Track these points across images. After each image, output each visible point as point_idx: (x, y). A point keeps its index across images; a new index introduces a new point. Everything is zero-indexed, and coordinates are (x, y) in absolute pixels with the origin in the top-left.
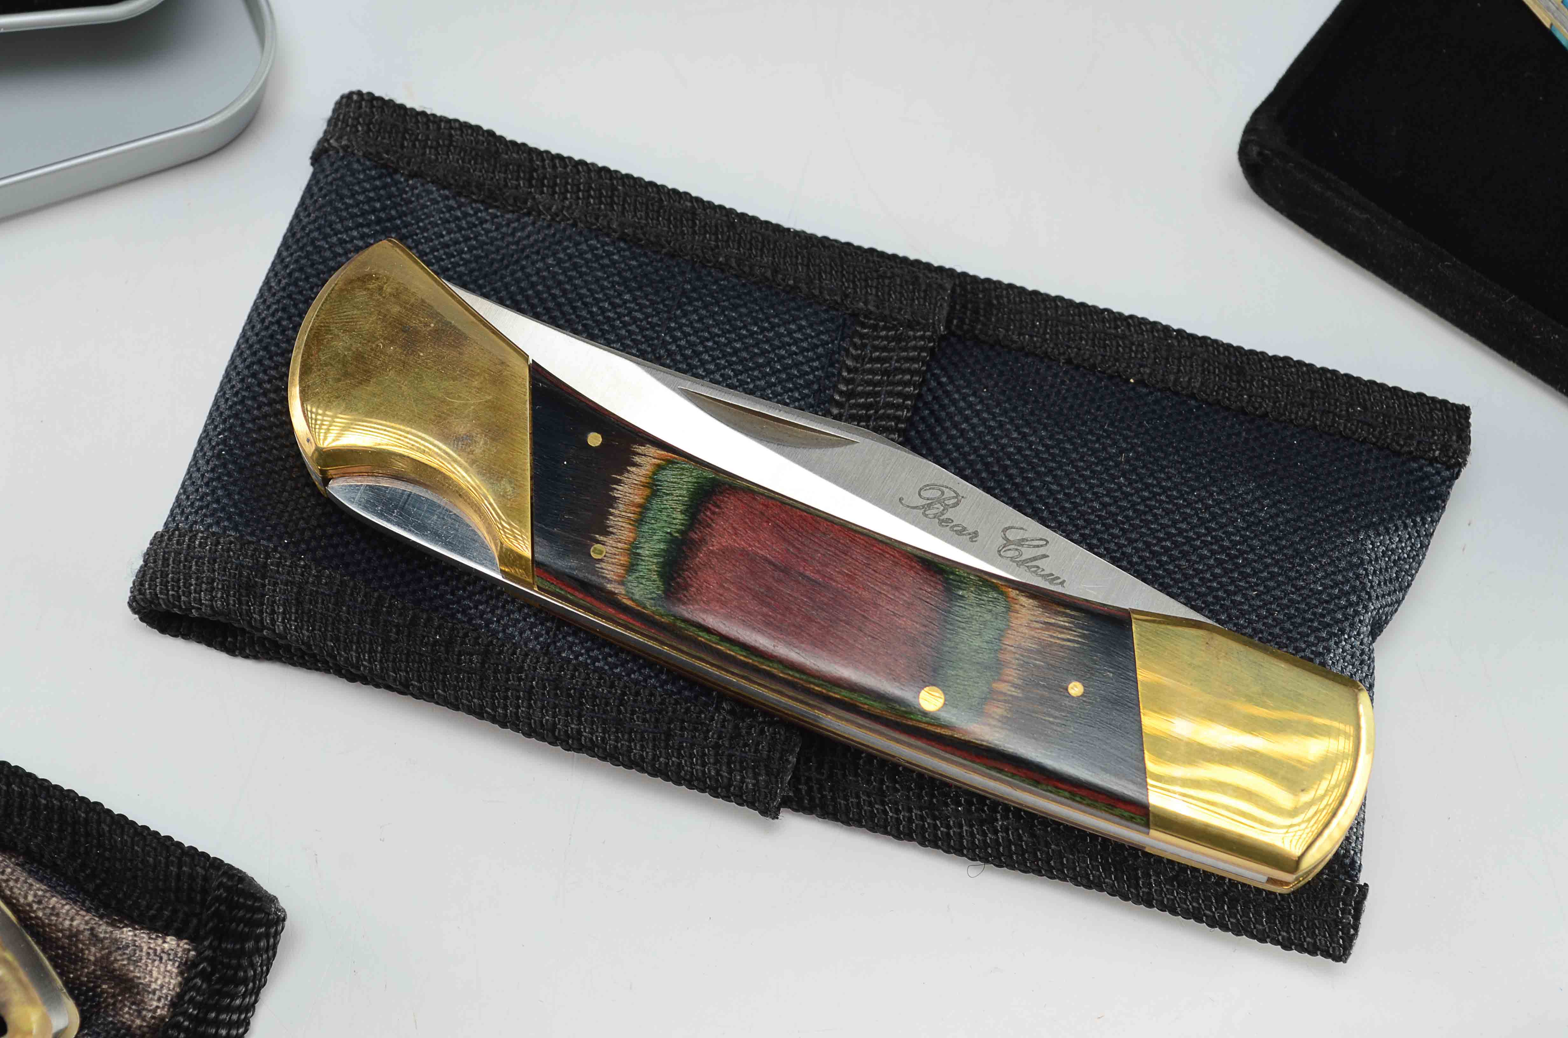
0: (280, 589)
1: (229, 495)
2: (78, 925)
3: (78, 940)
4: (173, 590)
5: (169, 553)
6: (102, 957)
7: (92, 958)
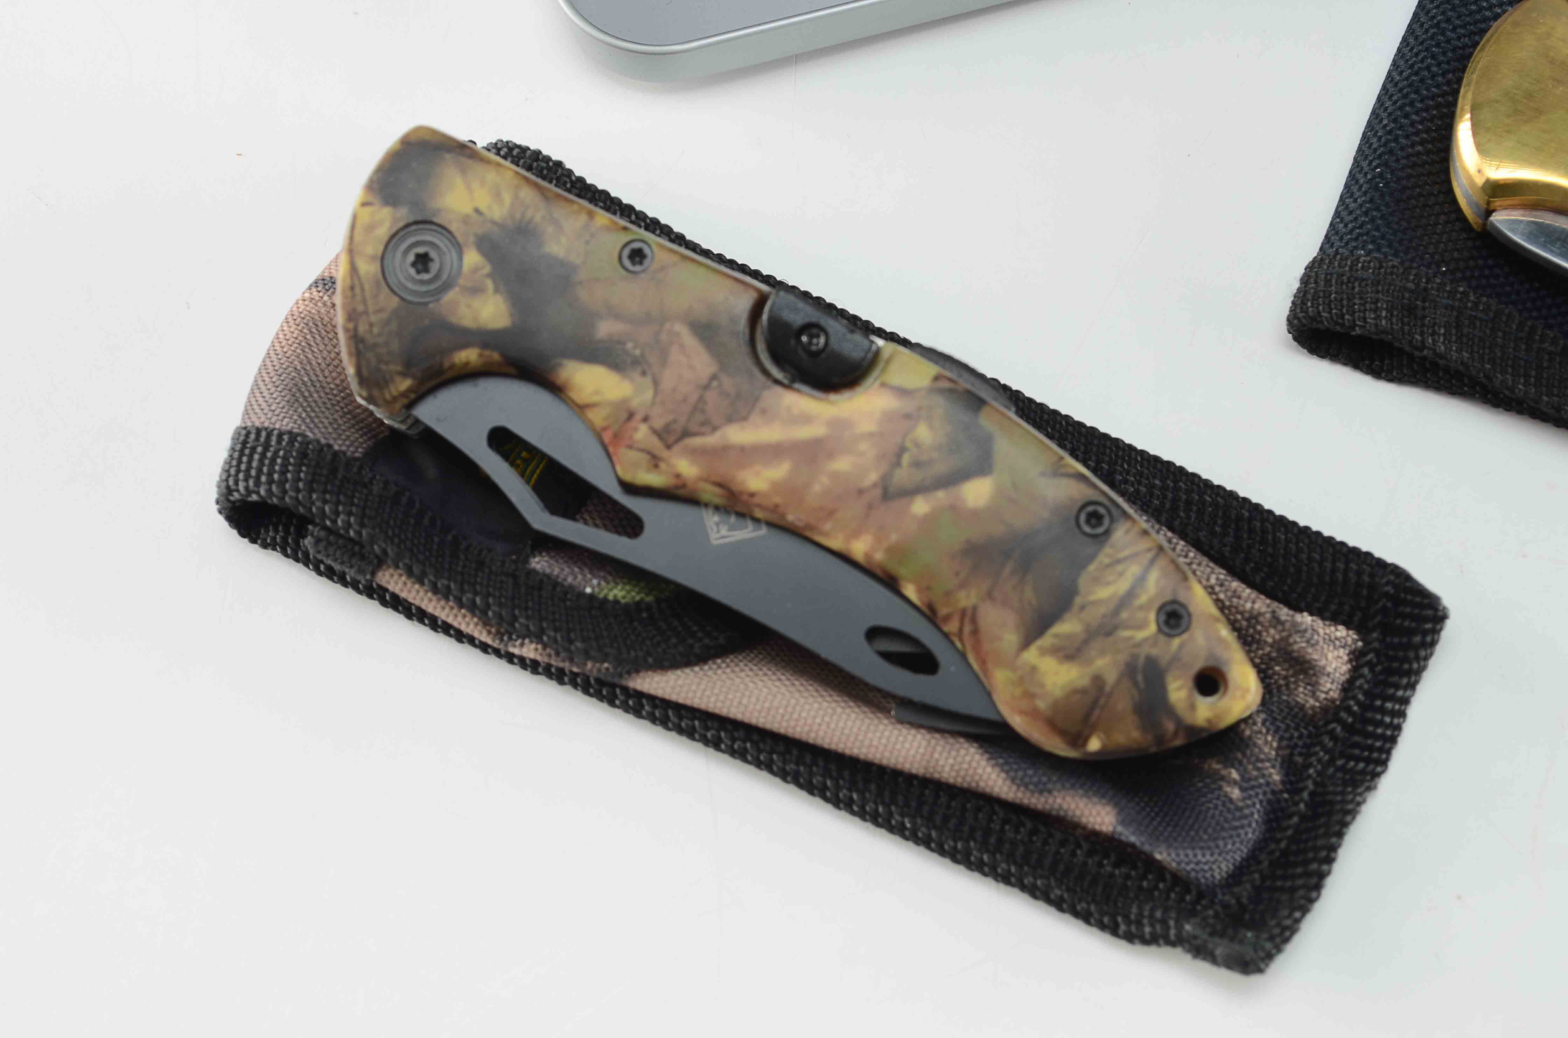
0: (1441, 313)
1: (1388, 225)
2: (1260, 608)
3: (1258, 622)
4: (1336, 309)
5: (1331, 274)
6: (1282, 639)
7: (1270, 640)
